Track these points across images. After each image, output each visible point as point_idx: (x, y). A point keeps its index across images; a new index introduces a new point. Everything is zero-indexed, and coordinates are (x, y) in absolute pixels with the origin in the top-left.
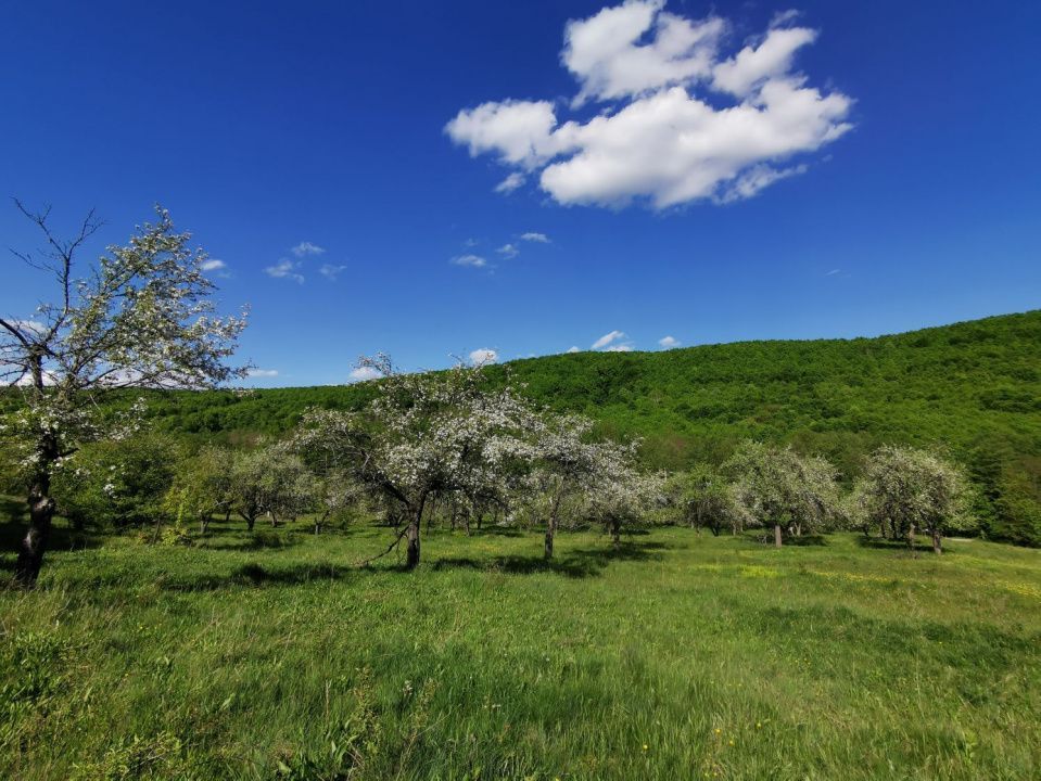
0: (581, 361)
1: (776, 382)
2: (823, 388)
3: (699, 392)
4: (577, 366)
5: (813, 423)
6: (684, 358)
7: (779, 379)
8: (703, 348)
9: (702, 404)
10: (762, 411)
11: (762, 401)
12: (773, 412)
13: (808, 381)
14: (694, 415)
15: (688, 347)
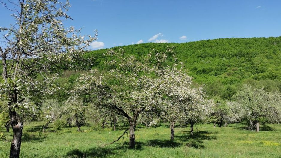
0: (147, 47)
1: (235, 57)
2: (256, 60)
3: (201, 62)
4: (146, 50)
5: (253, 76)
6: (194, 46)
7: (236, 56)
8: (202, 41)
9: (203, 68)
10: (230, 70)
11: (229, 66)
12: (234, 71)
13: (249, 57)
14: (199, 72)
15: (196, 41)
